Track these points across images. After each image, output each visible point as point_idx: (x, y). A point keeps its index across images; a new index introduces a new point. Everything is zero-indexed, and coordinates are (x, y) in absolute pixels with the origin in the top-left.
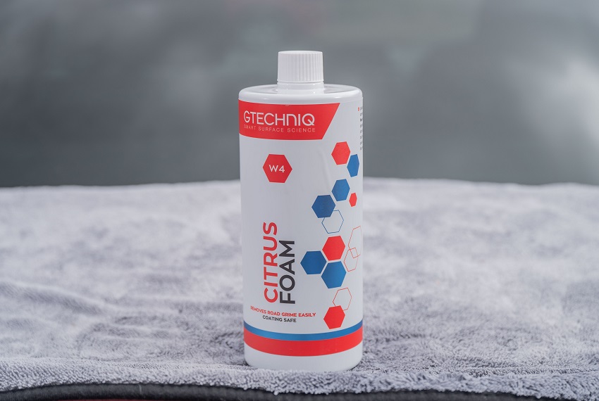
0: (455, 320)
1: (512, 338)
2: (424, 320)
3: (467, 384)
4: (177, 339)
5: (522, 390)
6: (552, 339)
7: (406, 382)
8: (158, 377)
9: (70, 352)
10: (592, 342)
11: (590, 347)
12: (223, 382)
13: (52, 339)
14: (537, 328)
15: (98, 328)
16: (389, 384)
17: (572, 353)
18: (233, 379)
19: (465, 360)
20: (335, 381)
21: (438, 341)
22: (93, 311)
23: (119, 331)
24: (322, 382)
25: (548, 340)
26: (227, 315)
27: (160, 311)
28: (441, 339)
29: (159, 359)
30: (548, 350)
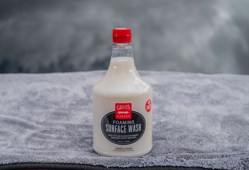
0: (178, 132)
1: (201, 140)
2: (165, 132)
4: (66, 140)
5: (207, 166)
6: (217, 140)
7: (160, 163)
9: (23, 146)
10: (233, 142)
11: (232, 144)
13: (16, 140)
14: (211, 136)
15: (34, 135)
16: (153, 163)
17: (225, 147)
19: (182, 150)
21: (171, 141)
22: (32, 127)
23: (43, 136)
25: (216, 141)
26: (86, 130)
27: (59, 127)
28: (172, 140)
29: (59, 149)
30: (216, 145)
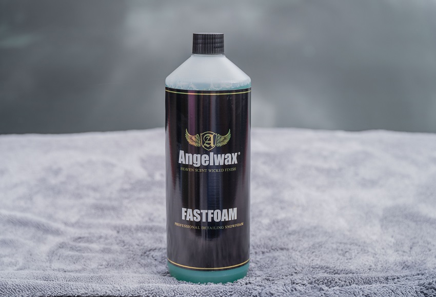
0: (308, 237)
1: (348, 250)
2: (287, 237)
4: (118, 254)
6: (375, 251)
8: (113, 292)
9: (44, 265)
10: (403, 253)
11: (402, 257)
13: (31, 255)
14: (365, 243)
15: (62, 246)
17: (390, 262)
19: (318, 268)
21: (297, 253)
22: (57, 232)
23: (77, 248)
24: (226, 294)
26: (151, 235)
27: (104, 232)
28: (299, 251)
29: (107, 269)
30: (373, 259)
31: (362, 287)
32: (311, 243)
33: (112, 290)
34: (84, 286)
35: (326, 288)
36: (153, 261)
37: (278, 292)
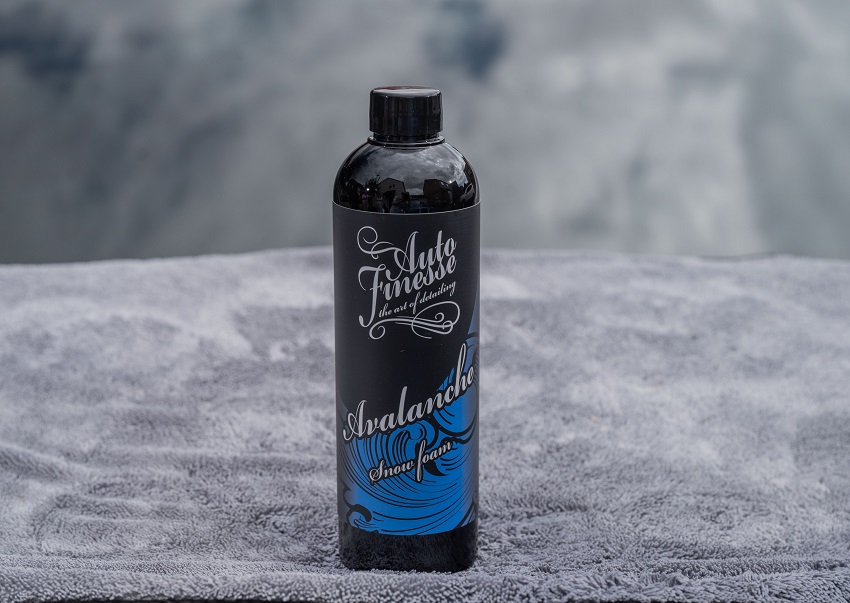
3: (684, 591)
8: (198, 589)
12: (303, 596)
18: (318, 591)
20: (479, 590)
24: (459, 593)
31: (768, 577)
32: (639, 495)
33: (194, 586)
34: (129, 577)
35: (685, 579)
36: (275, 535)
37: (578, 588)
